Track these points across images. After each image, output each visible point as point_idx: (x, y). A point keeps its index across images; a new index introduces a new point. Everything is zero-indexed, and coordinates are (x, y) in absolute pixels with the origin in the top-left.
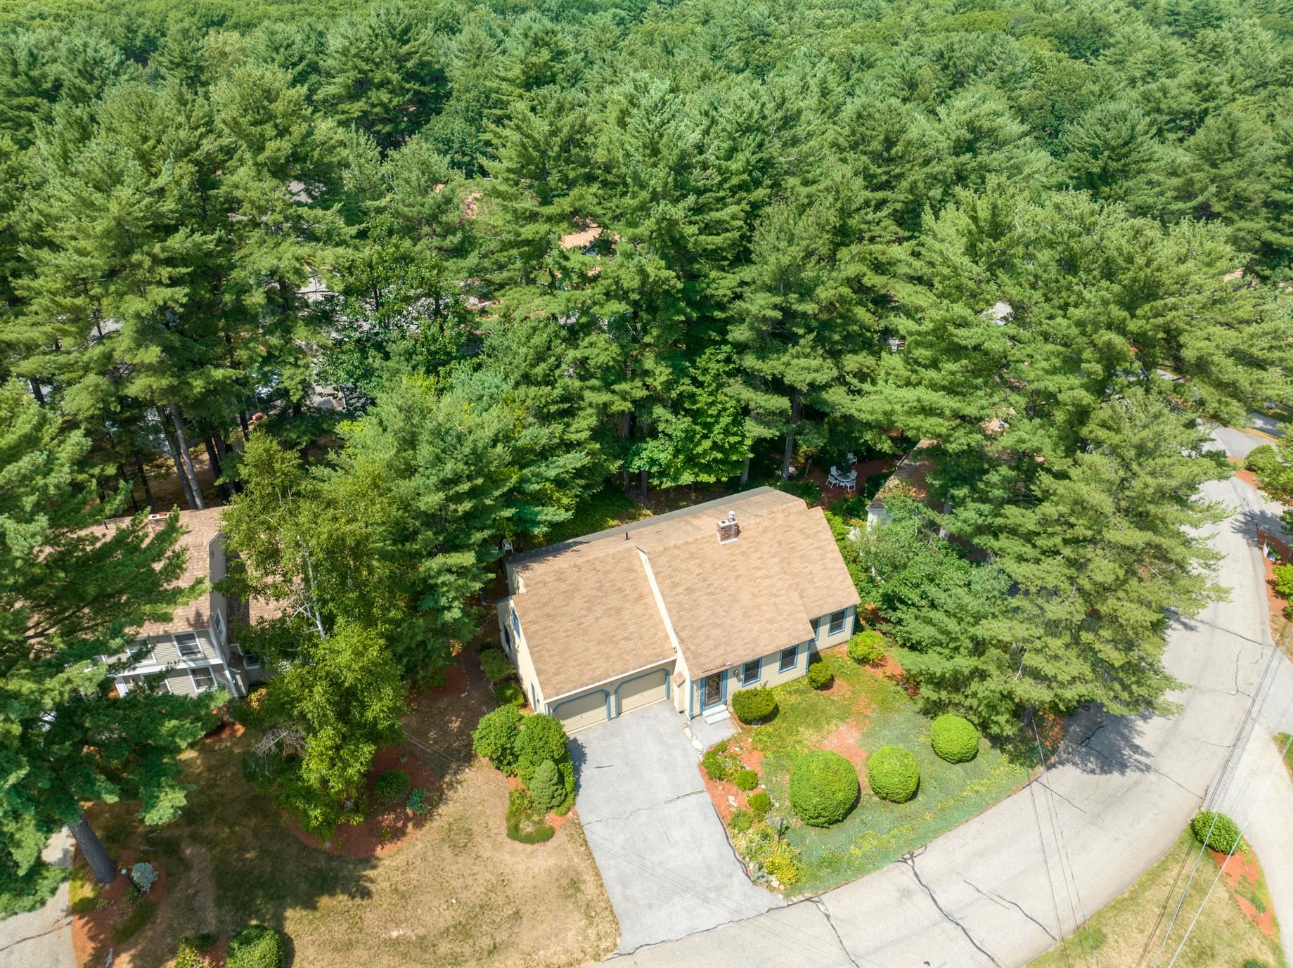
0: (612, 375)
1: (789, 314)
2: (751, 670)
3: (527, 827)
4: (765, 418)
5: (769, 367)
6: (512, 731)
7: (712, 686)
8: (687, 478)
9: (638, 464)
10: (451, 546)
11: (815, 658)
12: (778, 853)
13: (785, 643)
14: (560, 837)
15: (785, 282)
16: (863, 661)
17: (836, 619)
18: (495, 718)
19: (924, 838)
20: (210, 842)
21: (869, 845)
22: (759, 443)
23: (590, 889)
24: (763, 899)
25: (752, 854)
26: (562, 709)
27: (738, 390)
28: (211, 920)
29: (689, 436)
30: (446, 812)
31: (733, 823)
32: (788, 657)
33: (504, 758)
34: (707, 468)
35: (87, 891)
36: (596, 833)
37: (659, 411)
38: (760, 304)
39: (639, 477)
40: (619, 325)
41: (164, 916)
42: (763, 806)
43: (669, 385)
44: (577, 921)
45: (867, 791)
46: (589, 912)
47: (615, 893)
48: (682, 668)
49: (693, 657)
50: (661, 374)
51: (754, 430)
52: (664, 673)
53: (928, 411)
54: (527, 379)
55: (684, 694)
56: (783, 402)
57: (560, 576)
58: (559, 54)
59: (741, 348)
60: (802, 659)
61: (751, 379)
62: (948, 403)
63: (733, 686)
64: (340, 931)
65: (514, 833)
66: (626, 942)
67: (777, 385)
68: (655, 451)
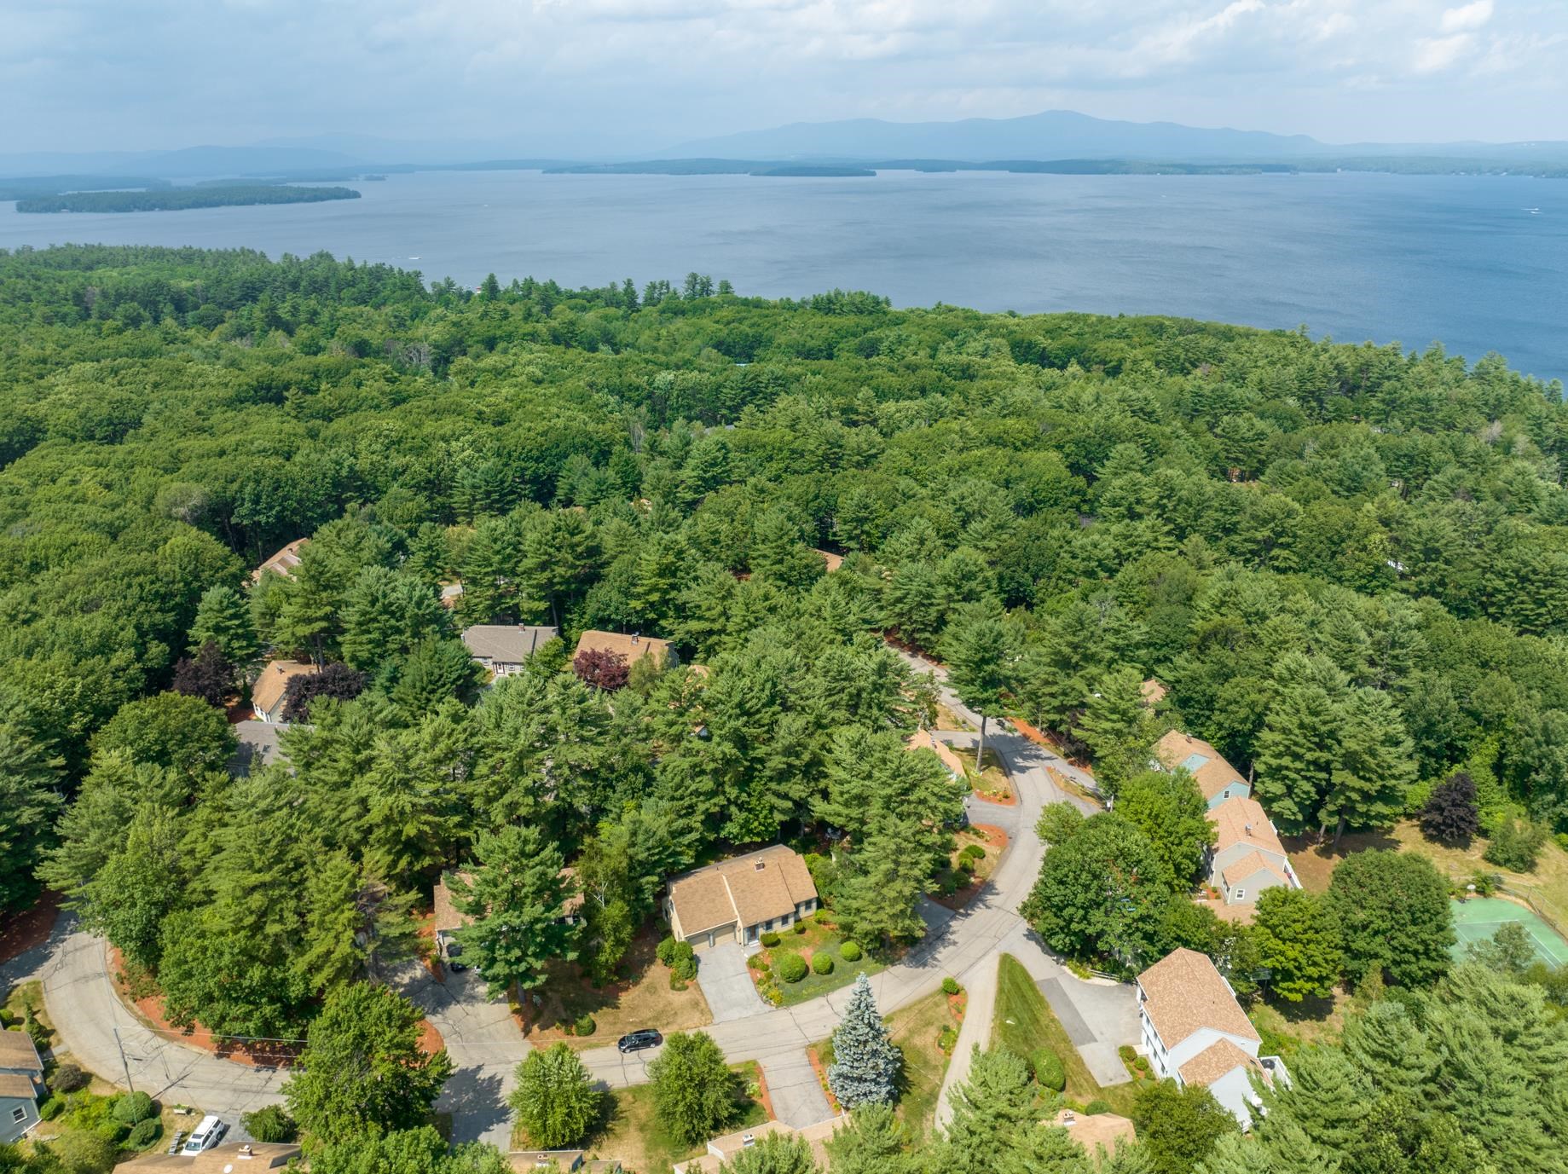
0: (711, 794)
1: (790, 766)
2: (769, 924)
3: (678, 985)
4: (783, 812)
5: (783, 788)
6: (672, 948)
7: (752, 931)
8: (747, 840)
9: (723, 834)
10: (647, 874)
11: (798, 920)
12: (774, 992)
13: (783, 913)
14: (691, 989)
15: (789, 751)
16: (819, 922)
17: (808, 904)
18: (665, 943)
19: (833, 990)
20: (557, 991)
21: (811, 990)
22: (782, 823)
23: (703, 1005)
24: (767, 1008)
25: (765, 993)
26: (692, 940)
27: (770, 798)
28: (564, 1016)
29: (747, 821)
30: (645, 981)
31: (758, 983)
32: (785, 919)
33: (669, 960)
34: (758, 834)
35: (517, 1006)
36: (704, 987)
37: (733, 809)
38: (777, 762)
39: (726, 839)
40: (715, 771)
41: (546, 1014)
42: (770, 977)
43: (737, 797)
44: (697, 1015)
45: (811, 970)
46: (702, 1012)
47: (712, 1007)
48: (740, 924)
49: (744, 918)
50: (733, 793)
51: (778, 817)
52: (733, 926)
53: (839, 815)
54: (673, 799)
55: (741, 935)
56: (790, 804)
57: (690, 886)
59: (771, 779)
60: (791, 920)
61: (778, 795)
62: (845, 811)
63: (761, 931)
64: (611, 1019)
65: (673, 988)
66: (716, 1020)
67: (786, 797)
68: (731, 828)
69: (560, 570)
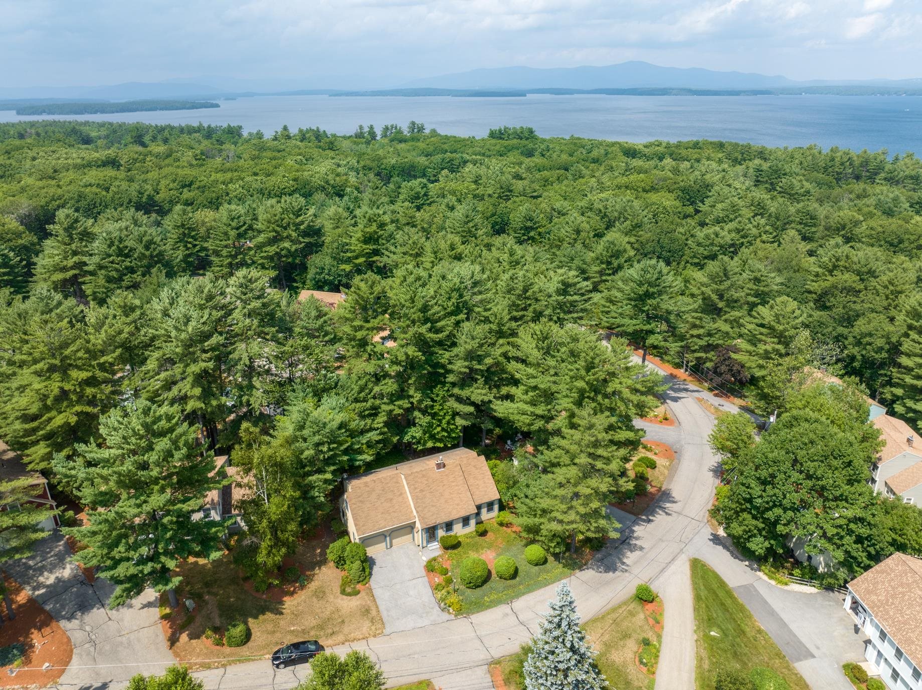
0: (393, 397)
1: (471, 369)
2: (449, 526)
3: (348, 590)
4: (465, 416)
5: (465, 393)
6: (343, 549)
7: (431, 532)
8: (430, 444)
9: (407, 438)
10: (320, 471)
11: (479, 523)
12: (453, 598)
13: (464, 514)
14: (363, 594)
15: (471, 356)
16: (501, 524)
17: (490, 506)
18: (338, 544)
19: (518, 596)
20: (216, 595)
21: (494, 597)
22: (465, 429)
23: (374, 612)
24: (445, 616)
25: (443, 600)
26: (367, 541)
27: (452, 404)
28: (218, 622)
29: (430, 425)
30: (313, 586)
31: (436, 588)
32: (466, 521)
33: (340, 562)
34: (440, 440)
35: (168, 611)
36: (377, 592)
37: (417, 413)
38: (460, 366)
39: (409, 444)
40: (399, 375)
41: (199, 620)
42: (449, 581)
43: (420, 401)
44: (367, 624)
45: (494, 575)
46: (372, 621)
47: (384, 614)
48: (418, 525)
49: (422, 519)
50: (417, 396)
51: (460, 422)
52: (411, 527)
53: (524, 413)
54: (356, 400)
55: (419, 536)
56: (471, 409)
57: (366, 485)
58: (382, 226)
59: (454, 384)
60: (473, 522)
61: (459, 399)
62: (529, 409)
63: (441, 533)
64: (270, 627)
65: (343, 592)
66: (387, 631)
67: (468, 401)
68: (414, 433)
69: (287, 244)
